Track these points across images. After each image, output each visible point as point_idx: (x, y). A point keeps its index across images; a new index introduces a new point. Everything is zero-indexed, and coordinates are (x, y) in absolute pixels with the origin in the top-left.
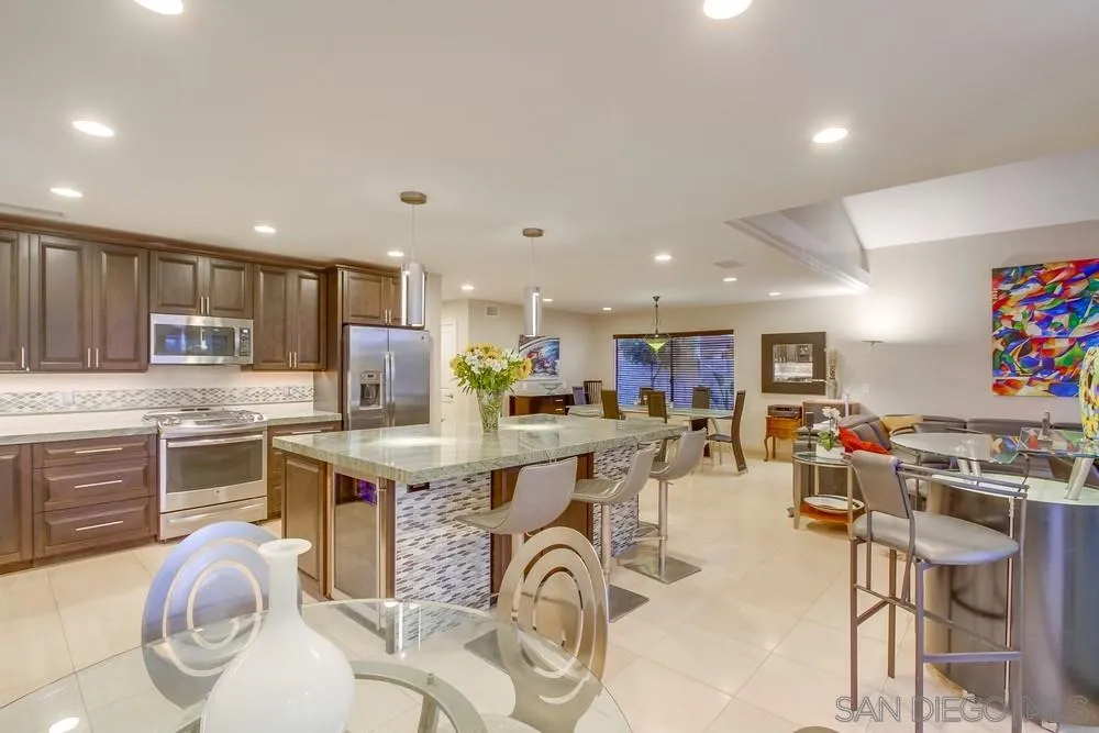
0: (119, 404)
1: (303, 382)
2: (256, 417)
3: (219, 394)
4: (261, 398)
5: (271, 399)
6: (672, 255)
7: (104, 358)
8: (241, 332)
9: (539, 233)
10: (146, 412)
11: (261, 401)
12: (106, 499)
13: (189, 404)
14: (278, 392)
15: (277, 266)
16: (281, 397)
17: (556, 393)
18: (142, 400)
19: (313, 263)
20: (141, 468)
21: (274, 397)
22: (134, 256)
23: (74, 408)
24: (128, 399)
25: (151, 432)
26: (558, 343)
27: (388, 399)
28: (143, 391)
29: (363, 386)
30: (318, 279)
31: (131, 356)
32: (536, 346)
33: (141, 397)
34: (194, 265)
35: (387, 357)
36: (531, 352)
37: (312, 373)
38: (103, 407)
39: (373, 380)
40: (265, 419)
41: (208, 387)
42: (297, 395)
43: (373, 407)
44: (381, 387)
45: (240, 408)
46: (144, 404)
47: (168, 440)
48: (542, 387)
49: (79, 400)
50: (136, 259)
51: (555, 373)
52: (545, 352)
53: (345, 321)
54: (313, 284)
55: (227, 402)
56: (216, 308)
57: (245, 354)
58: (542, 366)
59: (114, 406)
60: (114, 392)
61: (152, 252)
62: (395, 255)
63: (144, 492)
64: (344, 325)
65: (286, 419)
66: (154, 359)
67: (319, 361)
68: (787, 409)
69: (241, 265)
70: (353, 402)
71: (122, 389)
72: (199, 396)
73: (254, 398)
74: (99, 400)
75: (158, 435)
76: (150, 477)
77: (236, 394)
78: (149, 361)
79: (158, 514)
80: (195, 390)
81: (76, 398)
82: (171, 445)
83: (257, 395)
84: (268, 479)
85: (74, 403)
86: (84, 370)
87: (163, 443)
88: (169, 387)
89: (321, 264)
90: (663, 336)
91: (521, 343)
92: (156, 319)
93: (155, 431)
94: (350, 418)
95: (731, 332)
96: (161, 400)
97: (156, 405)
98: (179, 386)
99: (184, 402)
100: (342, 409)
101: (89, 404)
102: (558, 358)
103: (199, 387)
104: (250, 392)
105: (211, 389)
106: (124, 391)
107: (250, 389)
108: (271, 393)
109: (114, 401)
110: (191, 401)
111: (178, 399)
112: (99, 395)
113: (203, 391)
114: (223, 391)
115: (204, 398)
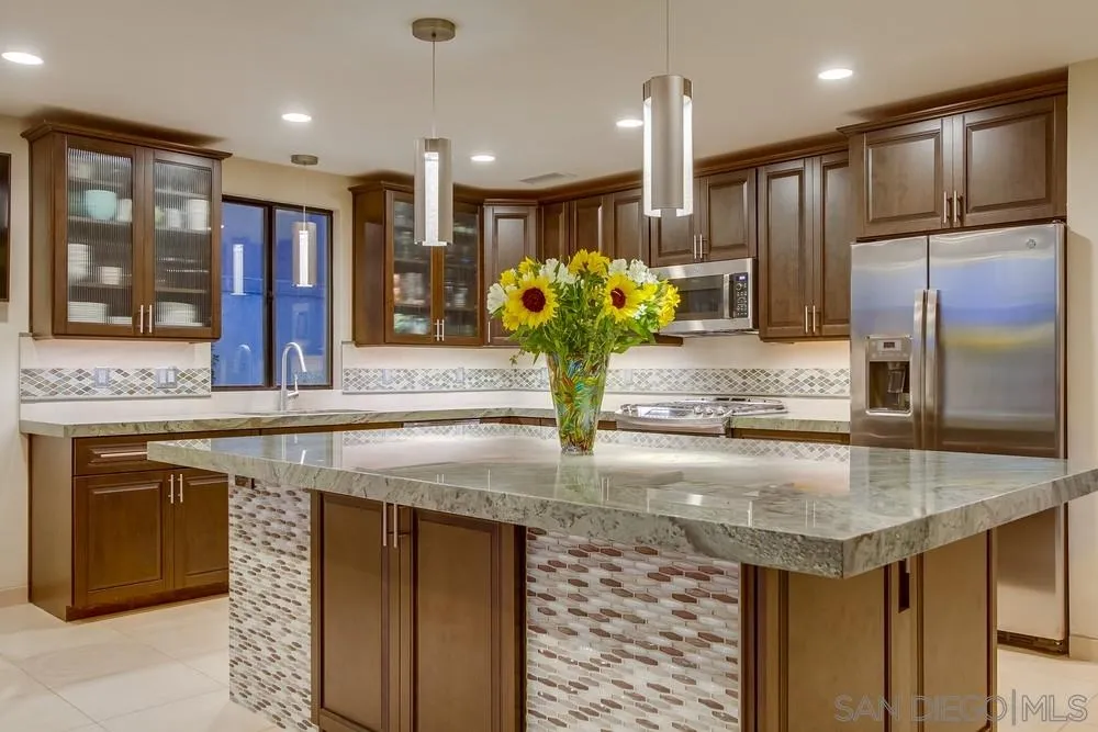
3: (762, 378)
4: (817, 388)
5: (832, 391)
11: (817, 393)
23: (632, 389)
28: (685, 371)
39: (892, 356)
41: (749, 367)
55: (772, 391)
71: (667, 367)
72: (740, 380)
73: (807, 388)
77: (784, 379)
80: (735, 371)
81: (634, 377)
83: (810, 381)
85: (632, 383)
88: (708, 366)
98: (719, 365)
103: (740, 368)
104: (802, 378)
105: (754, 371)
106: (670, 371)
107: (802, 371)
108: (832, 378)
109: (662, 383)
110: (731, 386)
111: (718, 383)
112: (650, 374)
113: (744, 374)
114: (768, 375)
115: (744, 384)
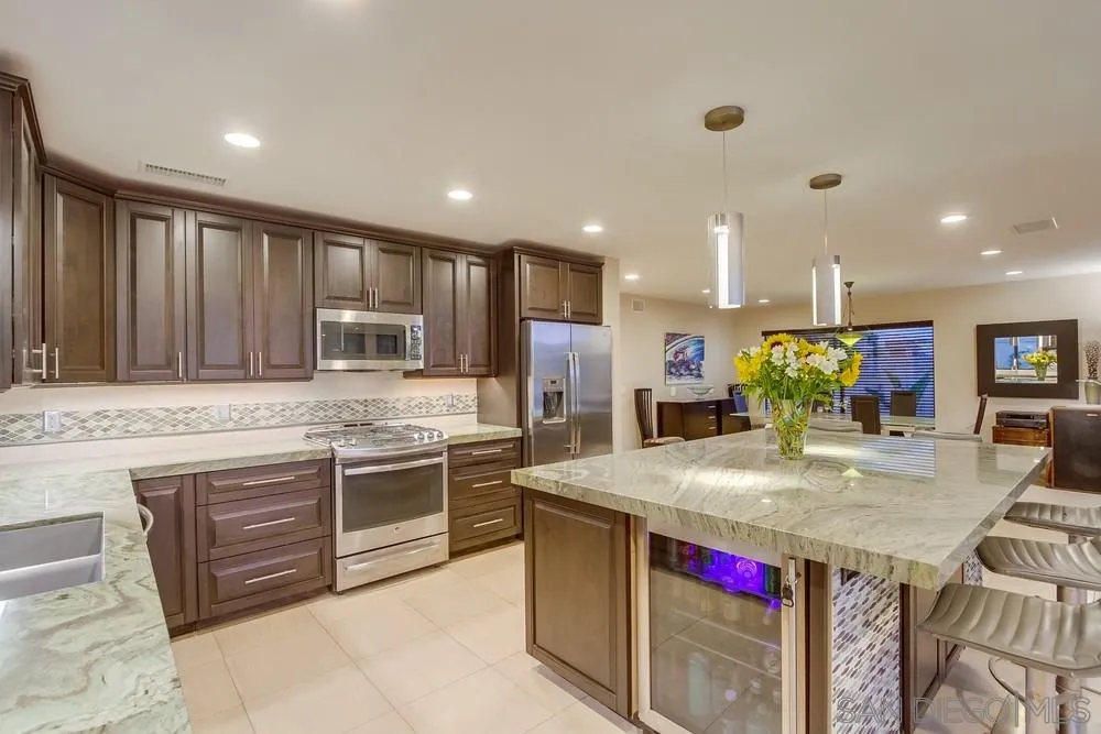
0: (278, 420)
1: (466, 389)
2: (435, 433)
3: (382, 405)
4: (424, 410)
5: (434, 411)
6: (968, 215)
7: (268, 365)
8: (412, 330)
9: (834, 181)
10: (305, 430)
12: (275, 542)
13: (352, 418)
14: (442, 402)
15: (445, 249)
16: (445, 408)
17: (706, 398)
18: (302, 415)
19: (480, 246)
20: (315, 502)
21: (438, 409)
22: (298, 238)
23: (230, 425)
24: (288, 413)
25: (323, 456)
26: (702, 342)
27: (573, 410)
28: (302, 404)
29: (545, 394)
30: (488, 266)
31: (296, 361)
32: (682, 345)
33: (300, 411)
34: (361, 248)
35: (571, 358)
36: (677, 352)
37: (475, 379)
38: (262, 423)
39: (554, 388)
40: (445, 437)
41: (370, 397)
42: (461, 406)
43: (556, 420)
44: (564, 394)
45: (405, 422)
46: (306, 418)
47: (345, 466)
48: (690, 391)
49: (235, 416)
50: (299, 242)
51: (699, 376)
52: (690, 352)
53: (523, 315)
54: (482, 271)
55: (391, 415)
56: (384, 302)
57: (416, 357)
58: (688, 368)
59: (272, 422)
60: (273, 405)
61: (316, 233)
62: (591, 232)
63: (319, 531)
64: (521, 320)
65: (464, 436)
66: (321, 364)
67: (489, 365)
68: (1027, 417)
69: (407, 249)
70: (534, 412)
71: (280, 401)
72: (361, 408)
73: (417, 410)
74: (258, 414)
75: (333, 460)
76: (325, 512)
77: (400, 405)
78: (315, 367)
79: (334, 559)
80: (357, 401)
81: (233, 413)
82: (349, 472)
83: (419, 406)
84: (449, 510)
85: (231, 419)
86: (246, 379)
87: (338, 469)
88: (330, 398)
89: (490, 248)
90: (856, 329)
91: (667, 342)
92: (324, 315)
93: (329, 455)
94: (531, 433)
95: (930, 323)
96: (322, 414)
97: (317, 420)
98: (341, 397)
99: (346, 416)
100: (520, 423)
101: (247, 420)
102: (702, 359)
103: (361, 398)
104: (413, 404)
105: (374, 400)
106: (282, 404)
107: (413, 399)
108: (435, 403)
109: (273, 416)
110: (353, 414)
111: (340, 413)
112: (258, 409)
113: (365, 403)
114: (386, 403)
115: (366, 411)
